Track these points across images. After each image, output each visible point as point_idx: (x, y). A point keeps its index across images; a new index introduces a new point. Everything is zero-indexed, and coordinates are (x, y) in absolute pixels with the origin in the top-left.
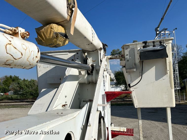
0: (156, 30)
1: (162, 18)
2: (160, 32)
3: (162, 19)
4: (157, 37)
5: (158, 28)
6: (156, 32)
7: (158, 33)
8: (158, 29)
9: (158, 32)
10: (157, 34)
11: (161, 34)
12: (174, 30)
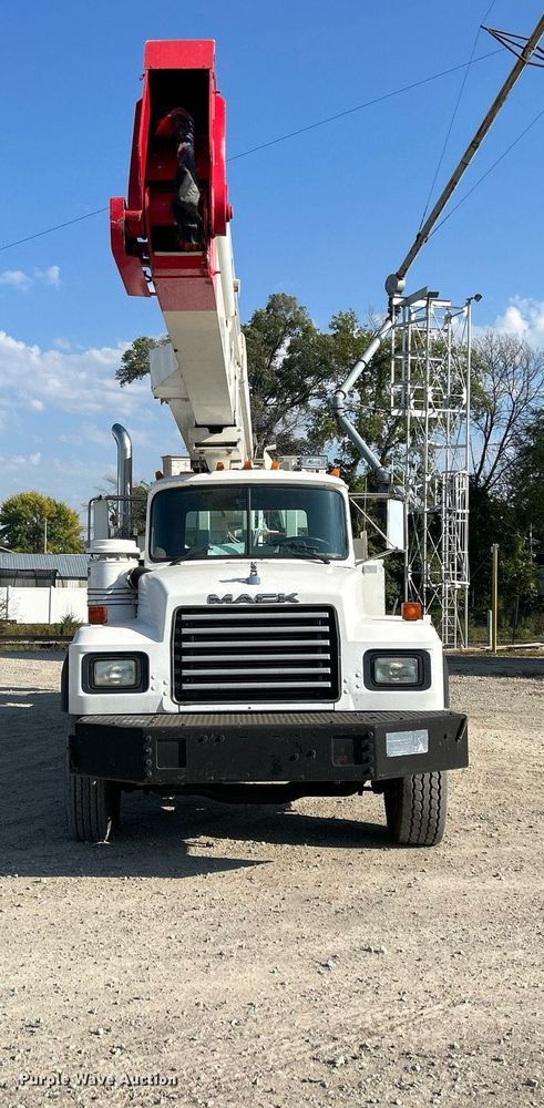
0: (391, 286)
1: (419, 235)
2: (408, 302)
3: (421, 238)
4: (390, 324)
5: (400, 276)
6: (391, 300)
7: (397, 306)
8: (401, 283)
9: (396, 301)
10: (393, 310)
11: (410, 314)
12: (469, 300)
